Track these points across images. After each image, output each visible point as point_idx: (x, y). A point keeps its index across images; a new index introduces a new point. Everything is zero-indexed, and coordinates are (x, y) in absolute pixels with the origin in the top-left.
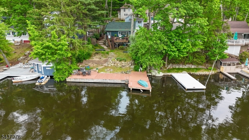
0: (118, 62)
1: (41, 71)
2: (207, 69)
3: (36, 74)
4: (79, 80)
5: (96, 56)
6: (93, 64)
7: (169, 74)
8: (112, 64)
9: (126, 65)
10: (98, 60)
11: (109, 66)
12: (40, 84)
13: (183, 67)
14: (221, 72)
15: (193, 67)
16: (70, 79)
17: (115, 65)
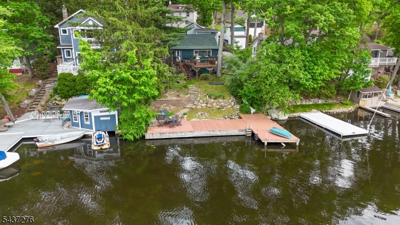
0: (212, 100)
1: (89, 123)
2: (342, 104)
3: (79, 130)
4: (168, 134)
5: (169, 92)
6: (169, 106)
7: (296, 115)
8: (203, 105)
9: (226, 105)
10: (176, 98)
11: (197, 107)
12: (99, 148)
13: (307, 103)
14: (360, 108)
15: (320, 102)
16: (152, 134)
17: (208, 105)
